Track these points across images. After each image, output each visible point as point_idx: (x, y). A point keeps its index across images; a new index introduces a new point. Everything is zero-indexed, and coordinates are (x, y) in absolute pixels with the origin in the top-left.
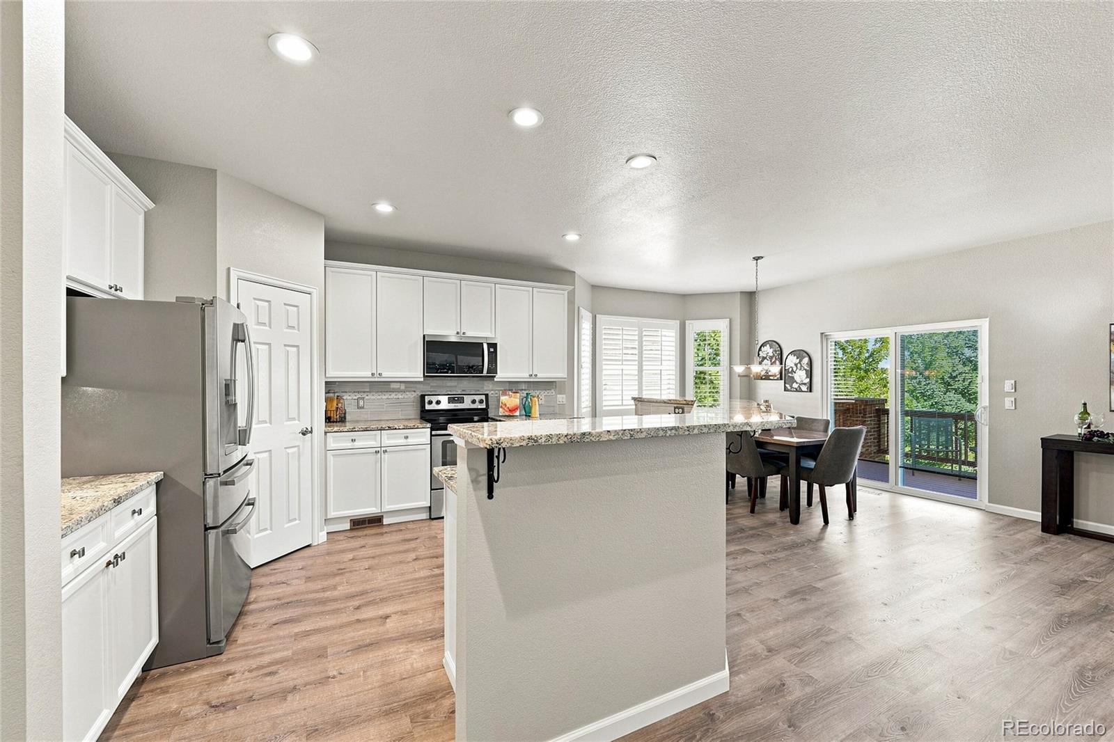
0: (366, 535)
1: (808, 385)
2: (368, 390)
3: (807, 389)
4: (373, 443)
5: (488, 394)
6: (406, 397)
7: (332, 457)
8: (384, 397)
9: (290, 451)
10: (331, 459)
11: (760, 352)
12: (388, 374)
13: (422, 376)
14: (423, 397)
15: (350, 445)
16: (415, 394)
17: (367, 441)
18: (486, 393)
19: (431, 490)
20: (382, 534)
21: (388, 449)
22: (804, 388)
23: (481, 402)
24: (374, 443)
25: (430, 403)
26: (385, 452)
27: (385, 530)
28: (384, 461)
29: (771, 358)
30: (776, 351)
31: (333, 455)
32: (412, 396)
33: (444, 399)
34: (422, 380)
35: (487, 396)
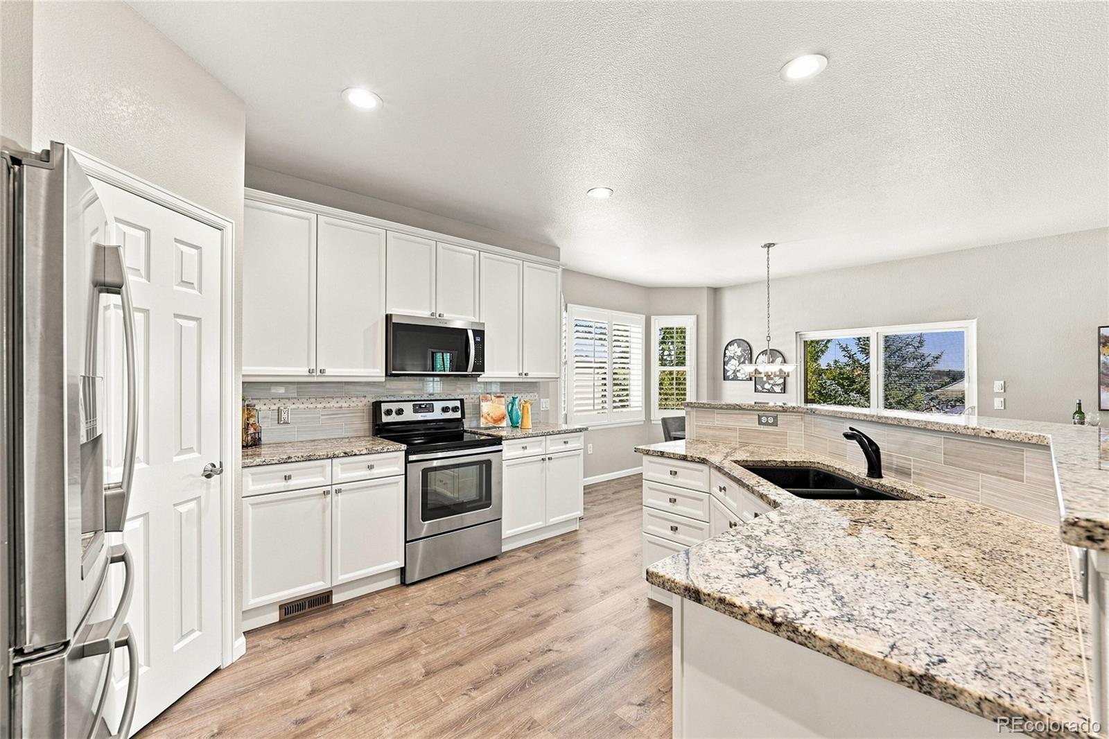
0: (313, 631)
1: (782, 386)
2: (295, 395)
3: (781, 390)
4: (318, 480)
5: (463, 399)
6: (352, 404)
7: (250, 506)
8: (319, 406)
9: (183, 509)
10: (249, 512)
11: (727, 351)
12: (334, 371)
13: (384, 375)
14: (376, 406)
15: (281, 485)
16: (365, 401)
17: (308, 476)
18: (461, 397)
19: (406, 542)
20: (342, 624)
21: (342, 487)
22: (777, 389)
23: (455, 409)
24: (322, 479)
25: (389, 412)
26: (338, 491)
27: (339, 616)
28: (337, 507)
29: (739, 357)
30: (745, 351)
31: (252, 505)
32: (361, 404)
33: (408, 408)
34: (383, 379)
35: (462, 401)
